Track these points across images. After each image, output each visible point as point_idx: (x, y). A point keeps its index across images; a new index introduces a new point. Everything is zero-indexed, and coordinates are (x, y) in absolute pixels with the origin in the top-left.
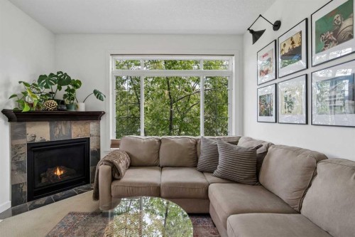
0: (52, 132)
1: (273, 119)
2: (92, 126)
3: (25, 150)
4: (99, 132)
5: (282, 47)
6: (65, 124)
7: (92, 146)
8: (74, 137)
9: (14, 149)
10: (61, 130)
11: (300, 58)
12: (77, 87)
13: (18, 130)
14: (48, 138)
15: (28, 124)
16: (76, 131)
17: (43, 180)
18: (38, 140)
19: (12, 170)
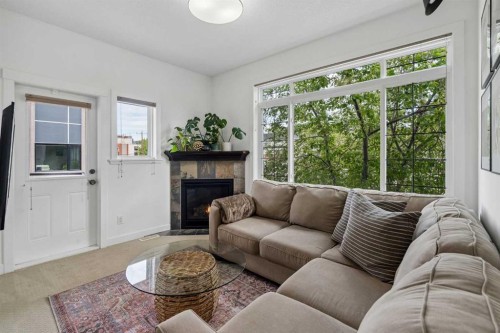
0: (199, 171)
2: (236, 166)
3: (179, 184)
4: (244, 174)
6: (210, 164)
7: (236, 188)
8: (217, 176)
9: (173, 182)
10: (206, 169)
12: (221, 127)
13: (175, 167)
14: (196, 177)
15: (182, 163)
16: (220, 171)
17: (195, 214)
18: (188, 177)
19: (172, 200)
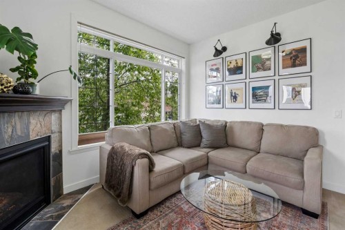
1: (221, 106)
4: (61, 126)
5: (229, 63)
7: (54, 149)
8: (33, 137)
11: (242, 73)
16: (35, 127)
